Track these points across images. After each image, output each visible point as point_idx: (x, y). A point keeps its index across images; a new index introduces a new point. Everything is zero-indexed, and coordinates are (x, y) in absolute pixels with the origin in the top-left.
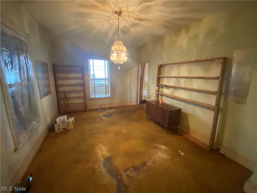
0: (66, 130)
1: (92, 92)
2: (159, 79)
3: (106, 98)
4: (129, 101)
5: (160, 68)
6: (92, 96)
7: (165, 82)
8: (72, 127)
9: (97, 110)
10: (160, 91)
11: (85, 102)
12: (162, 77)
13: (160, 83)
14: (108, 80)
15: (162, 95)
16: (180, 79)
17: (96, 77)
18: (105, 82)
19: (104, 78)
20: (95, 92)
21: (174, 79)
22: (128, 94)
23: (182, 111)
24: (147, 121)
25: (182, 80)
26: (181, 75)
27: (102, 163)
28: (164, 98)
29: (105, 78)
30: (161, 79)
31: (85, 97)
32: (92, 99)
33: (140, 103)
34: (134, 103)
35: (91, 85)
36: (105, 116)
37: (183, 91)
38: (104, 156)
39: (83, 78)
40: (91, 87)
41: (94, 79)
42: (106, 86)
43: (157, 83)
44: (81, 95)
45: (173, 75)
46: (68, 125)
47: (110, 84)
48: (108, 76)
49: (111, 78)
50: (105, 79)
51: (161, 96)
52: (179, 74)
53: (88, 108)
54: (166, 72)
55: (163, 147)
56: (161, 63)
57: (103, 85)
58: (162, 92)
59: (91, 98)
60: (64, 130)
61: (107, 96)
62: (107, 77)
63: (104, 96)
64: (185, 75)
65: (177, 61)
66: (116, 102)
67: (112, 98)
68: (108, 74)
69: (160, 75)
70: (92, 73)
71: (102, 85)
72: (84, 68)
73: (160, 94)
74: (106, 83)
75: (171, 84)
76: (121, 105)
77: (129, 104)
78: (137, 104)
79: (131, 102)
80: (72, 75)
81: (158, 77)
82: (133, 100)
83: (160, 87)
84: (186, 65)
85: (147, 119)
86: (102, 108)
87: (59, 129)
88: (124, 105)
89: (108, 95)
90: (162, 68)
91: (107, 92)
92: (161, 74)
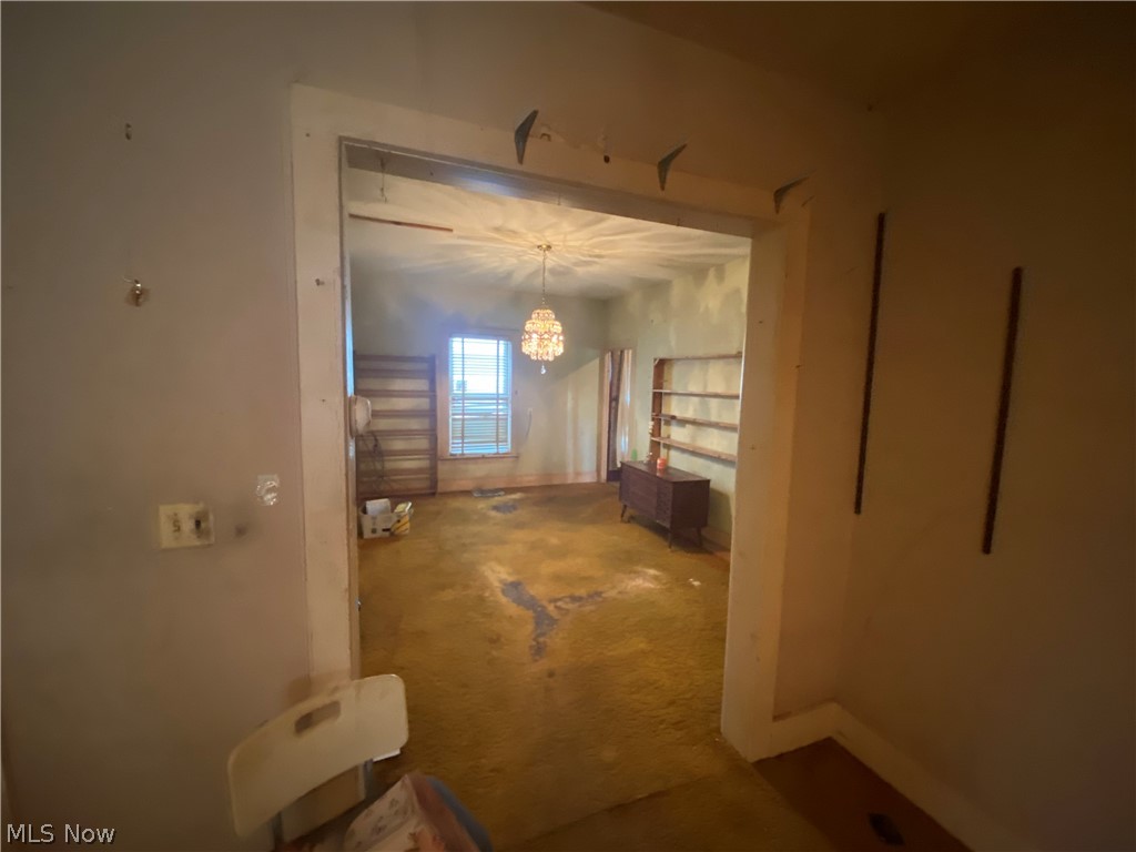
0: (392, 534)
1: (453, 438)
2: (658, 399)
3: (498, 457)
4: (570, 470)
5: (661, 366)
6: (455, 448)
7: (674, 407)
8: (406, 527)
9: (467, 493)
10: (662, 435)
11: (433, 470)
12: (666, 394)
13: (663, 412)
14: (506, 399)
15: (668, 447)
16: (707, 399)
17: (471, 389)
18: (495, 407)
19: (495, 392)
20: (463, 437)
21: (696, 399)
22: (570, 446)
23: (712, 485)
24: (622, 521)
25: (714, 402)
26: (711, 390)
27: (498, 590)
28: (673, 453)
29: (498, 394)
30: (665, 399)
31: (434, 453)
32: (455, 459)
33: (609, 479)
34: (588, 477)
35: (454, 414)
36: (496, 508)
37: (715, 432)
38: (501, 581)
39: (432, 394)
40: (454, 420)
41: (464, 398)
42: (498, 420)
43: (653, 411)
44: (423, 443)
45: (693, 389)
46: (399, 521)
47: (510, 413)
48: (506, 388)
49: (515, 393)
50: (497, 397)
51: (666, 451)
52: (705, 386)
53: (441, 487)
54: (677, 380)
55: (652, 572)
56: (662, 354)
57: (490, 414)
58: (669, 437)
59: (452, 455)
60: (387, 534)
61: (501, 451)
62: (501, 391)
63: (491, 450)
64: (720, 390)
65: (700, 353)
66: (529, 472)
67: (516, 457)
68: (506, 381)
69: (661, 388)
70: (456, 378)
71: (486, 415)
72: (437, 362)
73: (662, 442)
74: (498, 410)
75: (690, 414)
76: (544, 483)
77: (570, 481)
78: (598, 482)
79: (578, 474)
80: (399, 385)
81: (655, 394)
82: (585, 467)
83: (663, 423)
84: (721, 362)
85: (622, 516)
86: (485, 488)
87: (374, 531)
88: (556, 482)
89: (505, 448)
90: (666, 368)
91: (501, 437)
92: (665, 384)
